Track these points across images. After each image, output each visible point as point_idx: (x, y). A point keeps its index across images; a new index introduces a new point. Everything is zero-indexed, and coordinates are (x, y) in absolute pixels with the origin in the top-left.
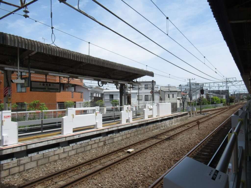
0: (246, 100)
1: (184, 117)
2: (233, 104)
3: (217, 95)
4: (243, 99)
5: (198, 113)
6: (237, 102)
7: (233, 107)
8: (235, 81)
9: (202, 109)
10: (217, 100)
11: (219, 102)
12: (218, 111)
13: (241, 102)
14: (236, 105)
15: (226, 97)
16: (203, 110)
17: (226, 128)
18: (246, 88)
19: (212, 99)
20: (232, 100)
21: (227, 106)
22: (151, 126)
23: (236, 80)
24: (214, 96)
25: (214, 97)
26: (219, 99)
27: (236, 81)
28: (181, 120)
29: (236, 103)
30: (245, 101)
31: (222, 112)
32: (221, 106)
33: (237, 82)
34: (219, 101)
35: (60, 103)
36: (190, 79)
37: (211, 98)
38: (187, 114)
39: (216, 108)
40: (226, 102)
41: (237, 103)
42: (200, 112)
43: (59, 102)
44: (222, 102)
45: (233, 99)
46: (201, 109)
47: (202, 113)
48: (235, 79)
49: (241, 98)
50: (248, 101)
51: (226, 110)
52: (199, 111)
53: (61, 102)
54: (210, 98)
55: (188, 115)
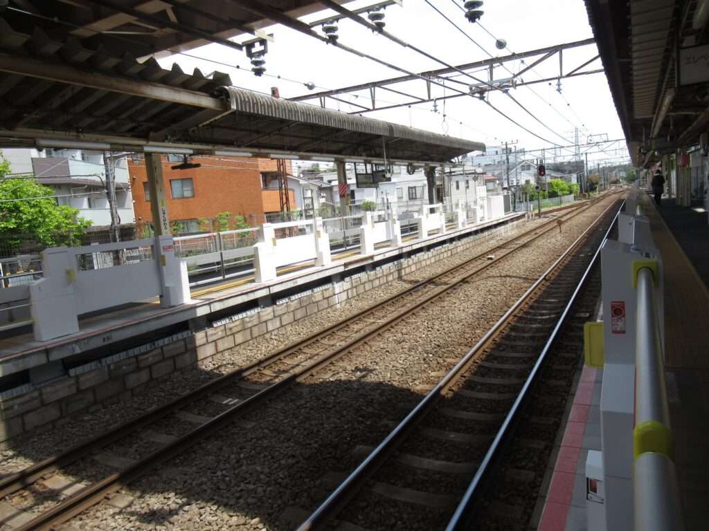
0: (625, 182)
1: (520, 221)
2: (596, 194)
3: (559, 176)
4: (616, 182)
5: (536, 215)
6: (605, 189)
7: (599, 200)
8: (605, 142)
9: (542, 207)
10: (562, 187)
11: (565, 192)
12: (569, 210)
13: (613, 188)
14: (604, 196)
15: (579, 179)
16: (543, 210)
17: (582, 255)
18: (627, 153)
19: (550, 184)
20: (593, 184)
21: (584, 201)
22: (486, 233)
23: (606, 140)
24: (552, 177)
25: (553, 180)
26: (565, 185)
27: (608, 141)
28: (518, 227)
29: (602, 191)
30: (625, 186)
31: (578, 211)
32: (569, 200)
33: (608, 143)
34: (565, 190)
35: (268, 215)
36: (506, 143)
37: (548, 183)
38: (523, 216)
39: (563, 206)
40: (579, 191)
41: (605, 192)
42: (539, 215)
43: (266, 213)
44: (571, 192)
45: (594, 182)
46: (539, 208)
47: (542, 216)
48: (604, 138)
49: (614, 179)
50: (633, 184)
51: (584, 208)
52: (537, 211)
53: (269, 213)
54: (544, 184)
55: (526, 219)
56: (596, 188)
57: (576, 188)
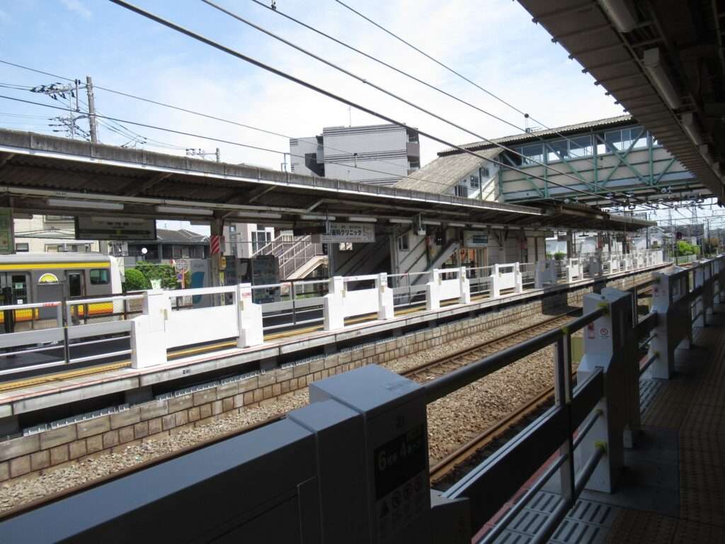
56: (715, 250)
57: (697, 249)
